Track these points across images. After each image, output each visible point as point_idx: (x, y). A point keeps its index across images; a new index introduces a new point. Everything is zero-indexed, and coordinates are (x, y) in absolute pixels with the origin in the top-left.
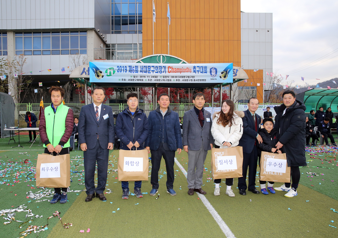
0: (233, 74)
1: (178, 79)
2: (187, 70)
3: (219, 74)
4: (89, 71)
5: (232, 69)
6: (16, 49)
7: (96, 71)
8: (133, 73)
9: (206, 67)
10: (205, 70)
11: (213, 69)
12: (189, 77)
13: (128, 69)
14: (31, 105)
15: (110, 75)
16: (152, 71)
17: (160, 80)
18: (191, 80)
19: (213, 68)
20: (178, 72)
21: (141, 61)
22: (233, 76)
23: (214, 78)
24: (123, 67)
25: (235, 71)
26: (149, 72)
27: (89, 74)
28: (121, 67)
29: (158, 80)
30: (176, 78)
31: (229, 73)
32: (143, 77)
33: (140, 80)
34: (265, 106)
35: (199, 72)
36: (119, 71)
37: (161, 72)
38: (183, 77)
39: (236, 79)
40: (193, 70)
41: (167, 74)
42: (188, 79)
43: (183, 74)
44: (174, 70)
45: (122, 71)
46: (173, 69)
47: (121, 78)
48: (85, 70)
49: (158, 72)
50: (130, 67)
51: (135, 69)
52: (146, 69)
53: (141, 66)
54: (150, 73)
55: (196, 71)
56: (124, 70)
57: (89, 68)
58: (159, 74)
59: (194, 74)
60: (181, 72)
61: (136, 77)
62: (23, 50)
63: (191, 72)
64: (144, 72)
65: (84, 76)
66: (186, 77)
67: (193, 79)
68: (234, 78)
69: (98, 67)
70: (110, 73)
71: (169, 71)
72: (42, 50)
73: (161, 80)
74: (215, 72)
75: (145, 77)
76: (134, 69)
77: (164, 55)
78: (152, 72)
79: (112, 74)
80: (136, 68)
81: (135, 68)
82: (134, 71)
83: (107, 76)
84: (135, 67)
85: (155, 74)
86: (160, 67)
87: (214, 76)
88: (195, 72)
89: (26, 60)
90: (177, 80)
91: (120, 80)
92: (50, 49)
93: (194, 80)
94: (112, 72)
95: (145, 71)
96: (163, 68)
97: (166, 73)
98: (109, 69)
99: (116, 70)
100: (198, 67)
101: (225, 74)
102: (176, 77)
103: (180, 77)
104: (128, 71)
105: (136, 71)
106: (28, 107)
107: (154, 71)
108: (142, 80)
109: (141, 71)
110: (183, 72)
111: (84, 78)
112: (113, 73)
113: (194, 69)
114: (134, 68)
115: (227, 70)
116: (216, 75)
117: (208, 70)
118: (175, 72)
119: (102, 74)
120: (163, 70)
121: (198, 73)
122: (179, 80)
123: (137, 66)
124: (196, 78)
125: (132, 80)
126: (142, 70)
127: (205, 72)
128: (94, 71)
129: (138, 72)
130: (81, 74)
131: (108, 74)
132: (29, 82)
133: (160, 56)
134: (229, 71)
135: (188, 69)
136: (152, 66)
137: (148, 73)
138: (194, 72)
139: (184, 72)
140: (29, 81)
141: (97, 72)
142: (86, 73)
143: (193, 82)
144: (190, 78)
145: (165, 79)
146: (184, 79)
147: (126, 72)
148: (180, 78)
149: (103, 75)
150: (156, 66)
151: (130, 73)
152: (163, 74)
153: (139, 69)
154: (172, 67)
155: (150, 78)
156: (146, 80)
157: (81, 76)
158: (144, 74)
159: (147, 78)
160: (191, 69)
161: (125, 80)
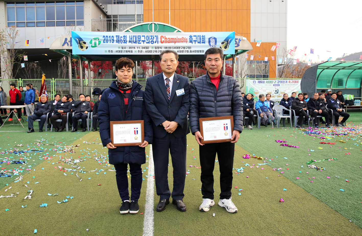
0: (235, 44)
2: (182, 40)
3: (219, 43)
4: (71, 41)
5: (234, 39)
6: (8, 20)
7: (79, 42)
8: (121, 43)
9: (203, 37)
10: (203, 39)
11: (212, 38)
12: (184, 48)
13: (115, 39)
14: (22, 80)
15: (95, 46)
16: (142, 41)
17: (151, 51)
18: (187, 51)
19: (212, 37)
20: (172, 42)
21: (130, 30)
22: (235, 47)
24: (110, 37)
25: (237, 41)
26: (139, 42)
27: (71, 45)
28: (107, 36)
29: (149, 51)
31: (230, 43)
32: (132, 48)
33: (129, 52)
34: (275, 81)
35: (197, 42)
36: (105, 41)
37: (152, 42)
38: (177, 48)
39: (238, 51)
40: (190, 40)
41: (160, 44)
42: (184, 50)
43: (177, 44)
44: (168, 40)
45: (109, 42)
46: (166, 38)
47: (108, 49)
48: (67, 41)
49: (149, 43)
50: (117, 37)
51: (124, 39)
52: (136, 39)
53: (130, 36)
54: (140, 43)
55: (193, 41)
56: (110, 40)
57: (71, 38)
59: (190, 44)
60: (175, 42)
61: (124, 48)
62: (16, 21)
63: (187, 42)
64: (134, 43)
65: (66, 47)
66: (181, 48)
67: (189, 50)
68: (237, 48)
69: (81, 37)
70: (95, 44)
71: (162, 42)
72: (36, 21)
73: (153, 51)
74: (214, 42)
75: (134, 48)
76: (122, 39)
77: (156, 23)
78: (142, 43)
79: (97, 45)
80: (124, 38)
81: (123, 38)
82: (122, 41)
83: (92, 47)
84: (123, 37)
85: (145, 45)
86: (151, 36)
88: (191, 42)
89: (18, 32)
91: (106, 51)
92: (45, 20)
93: (191, 51)
94: (97, 42)
95: (135, 42)
96: (155, 38)
97: (158, 43)
98: (94, 39)
99: (102, 40)
100: (194, 36)
101: (226, 44)
103: (175, 48)
104: (115, 42)
105: (124, 41)
106: (19, 83)
107: (145, 41)
109: (130, 41)
110: (177, 42)
111: (66, 50)
112: (99, 44)
114: (122, 38)
115: (228, 40)
116: (215, 45)
117: (207, 40)
118: (169, 43)
119: (86, 45)
120: (155, 40)
121: (195, 44)
123: (125, 36)
124: (192, 49)
125: (120, 51)
126: (131, 40)
127: (203, 43)
128: (77, 42)
129: (126, 43)
130: (63, 45)
131: (93, 45)
132: (20, 56)
133: (152, 24)
134: (231, 41)
135: (183, 39)
136: (143, 36)
138: (190, 42)
139: (179, 42)
140: (20, 54)
141: (81, 42)
142: (68, 44)
143: (189, 54)
144: (186, 49)
145: (157, 50)
146: (179, 50)
147: (113, 42)
149: (88, 46)
150: (147, 36)
151: (117, 43)
152: (155, 45)
153: (128, 39)
154: (165, 36)
155: (140, 49)
156: (136, 52)
157: (62, 47)
158: (134, 44)
159: (137, 50)
160: (187, 39)
161: (112, 51)
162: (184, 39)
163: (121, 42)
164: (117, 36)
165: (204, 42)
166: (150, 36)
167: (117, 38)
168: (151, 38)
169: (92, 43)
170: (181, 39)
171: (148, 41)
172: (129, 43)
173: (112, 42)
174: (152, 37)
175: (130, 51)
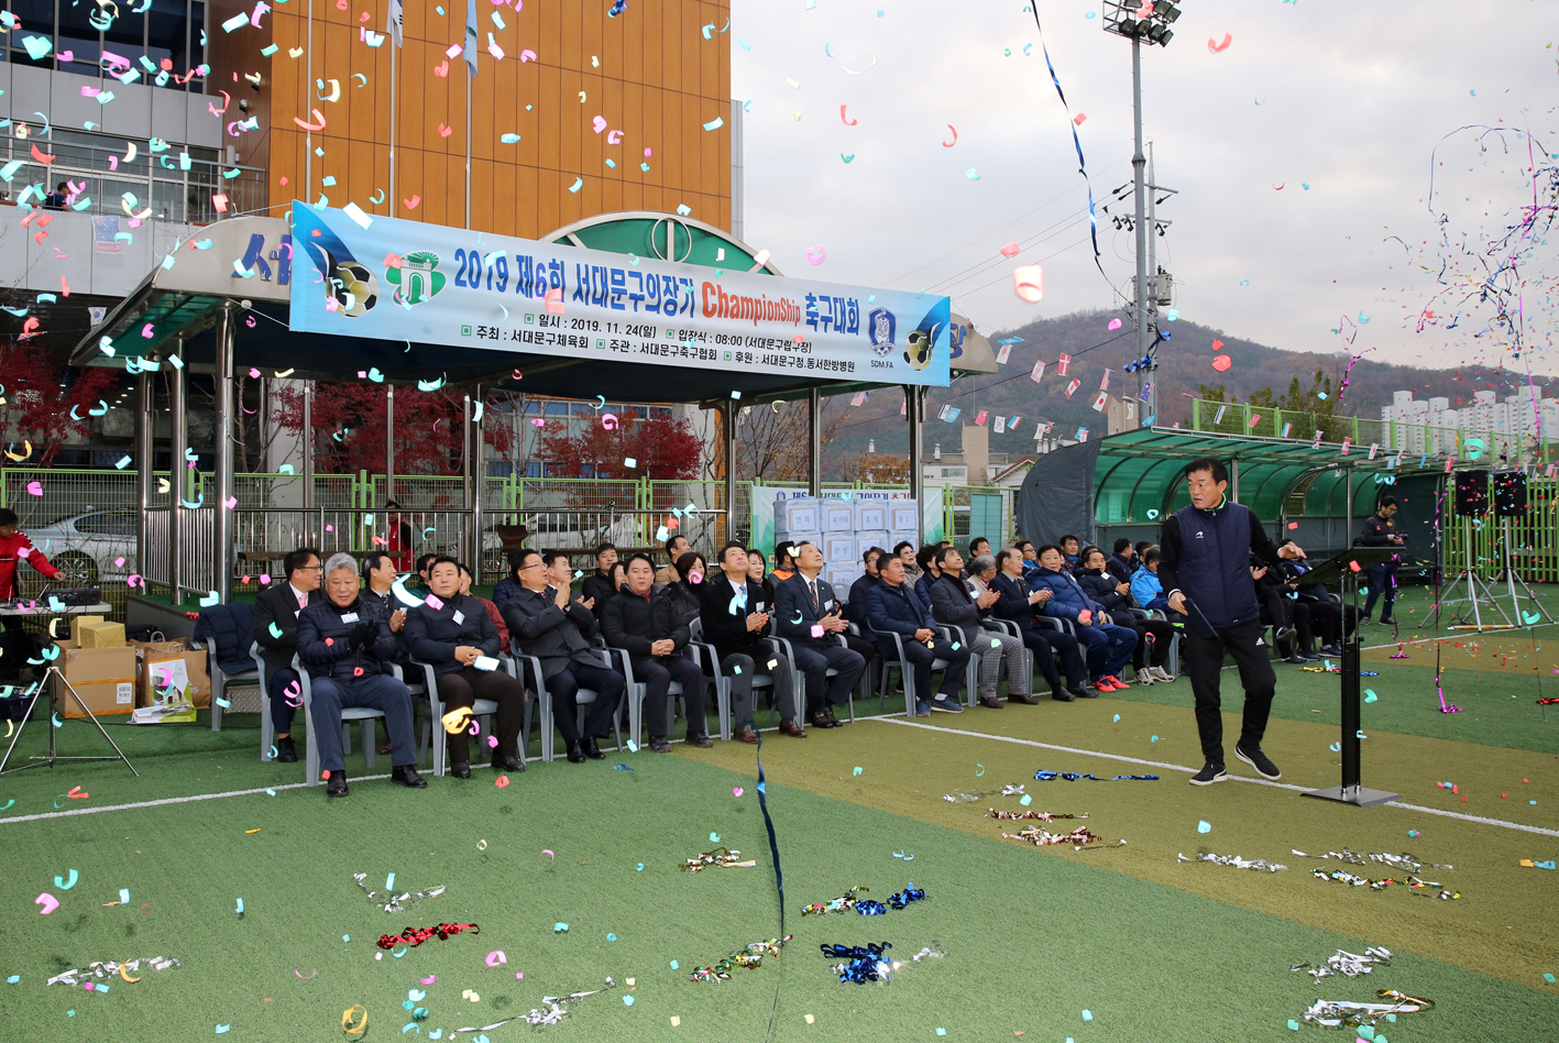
0: (950, 346)
1: (743, 349)
2: (782, 311)
3: (902, 340)
4: (284, 258)
5: (949, 325)
7: (333, 267)
8: (541, 296)
9: (853, 304)
10: (852, 316)
11: (879, 315)
12: (787, 345)
13: (514, 272)
15: (415, 298)
16: (633, 297)
17: (665, 349)
18: (796, 360)
19: (879, 311)
20: (747, 317)
23: (884, 359)
26: (616, 302)
27: (285, 278)
28: (475, 255)
29: (657, 349)
30: (736, 348)
31: (935, 339)
32: (586, 325)
33: (573, 342)
35: (831, 326)
36: (464, 277)
37: (670, 308)
38: (764, 343)
39: (957, 373)
40: (807, 314)
41: (699, 321)
42: (787, 354)
43: (767, 328)
44: (731, 304)
45: (483, 281)
46: (725, 296)
47: (477, 321)
48: (260, 250)
49: (655, 308)
50: (524, 264)
51: (552, 280)
52: (604, 285)
53: (578, 265)
54: (622, 307)
55: (819, 319)
56: (490, 277)
57: (287, 239)
58: (660, 318)
59: (807, 332)
60: (758, 317)
61: (550, 322)
63: (798, 320)
64: (596, 301)
65: (255, 286)
66: (776, 343)
67: (805, 357)
68: (954, 363)
69: (348, 240)
70: (416, 286)
71: (710, 310)
73: (671, 349)
74: (888, 332)
75: (596, 325)
76: (547, 276)
77: (682, 220)
78: (630, 306)
79: (427, 293)
80: (554, 274)
81: (549, 271)
83: (399, 299)
84: (547, 267)
85: (643, 316)
86: (667, 279)
87: (886, 349)
88: (812, 322)
90: (739, 357)
91: (466, 331)
93: (810, 363)
94: (427, 279)
95: (598, 296)
96: (682, 287)
97: (692, 316)
98: (410, 258)
99: (449, 268)
100: (822, 298)
101: (923, 343)
102: (737, 340)
103: (754, 342)
104: (511, 287)
107: (642, 298)
108: (584, 343)
109: (578, 293)
110: (764, 319)
111: (255, 300)
112: (435, 291)
113: (808, 306)
114: (544, 271)
115: (928, 328)
116: (890, 345)
117: (864, 321)
118: (733, 316)
119: (368, 288)
120: (680, 299)
121: (826, 331)
122: (749, 357)
123: (558, 262)
124: (816, 354)
125: (530, 337)
126: (584, 287)
127: (851, 330)
128: (321, 266)
131: (403, 292)
133: (665, 222)
134: (937, 332)
135: (786, 307)
136: (632, 274)
137: (615, 306)
138: (809, 322)
139: (770, 319)
141: (341, 268)
142: (266, 271)
143: (805, 372)
144: (793, 353)
145: (688, 344)
146: (770, 352)
147: (502, 289)
148: (751, 350)
149: (376, 292)
150: (650, 277)
151: (521, 295)
152: (681, 320)
153: (571, 282)
154: (719, 287)
155: (621, 337)
156: (601, 344)
157: (232, 284)
158: (593, 310)
159: (606, 336)
160: (798, 308)
161: (494, 334)
162: (789, 306)
163: (541, 289)
164: (520, 259)
165: (855, 326)
166: (661, 279)
167: (524, 270)
168: (668, 286)
169: (398, 281)
170: (777, 305)
171: (654, 302)
172: (575, 297)
173: (498, 284)
174: (671, 284)
175: (578, 340)
